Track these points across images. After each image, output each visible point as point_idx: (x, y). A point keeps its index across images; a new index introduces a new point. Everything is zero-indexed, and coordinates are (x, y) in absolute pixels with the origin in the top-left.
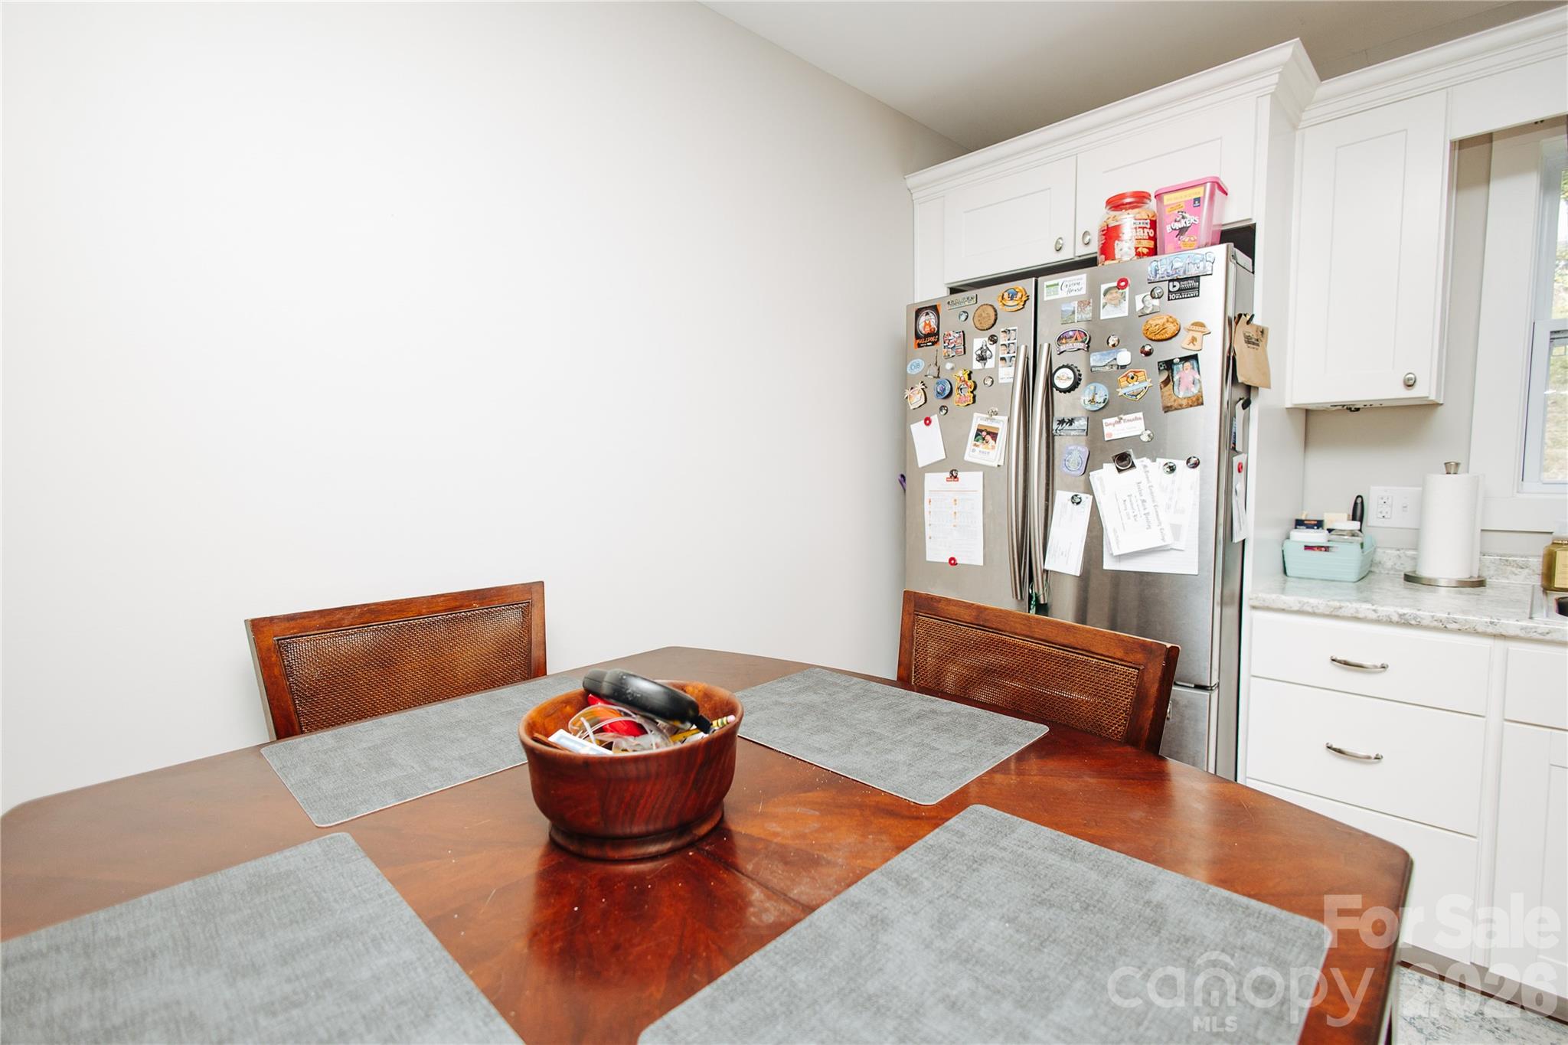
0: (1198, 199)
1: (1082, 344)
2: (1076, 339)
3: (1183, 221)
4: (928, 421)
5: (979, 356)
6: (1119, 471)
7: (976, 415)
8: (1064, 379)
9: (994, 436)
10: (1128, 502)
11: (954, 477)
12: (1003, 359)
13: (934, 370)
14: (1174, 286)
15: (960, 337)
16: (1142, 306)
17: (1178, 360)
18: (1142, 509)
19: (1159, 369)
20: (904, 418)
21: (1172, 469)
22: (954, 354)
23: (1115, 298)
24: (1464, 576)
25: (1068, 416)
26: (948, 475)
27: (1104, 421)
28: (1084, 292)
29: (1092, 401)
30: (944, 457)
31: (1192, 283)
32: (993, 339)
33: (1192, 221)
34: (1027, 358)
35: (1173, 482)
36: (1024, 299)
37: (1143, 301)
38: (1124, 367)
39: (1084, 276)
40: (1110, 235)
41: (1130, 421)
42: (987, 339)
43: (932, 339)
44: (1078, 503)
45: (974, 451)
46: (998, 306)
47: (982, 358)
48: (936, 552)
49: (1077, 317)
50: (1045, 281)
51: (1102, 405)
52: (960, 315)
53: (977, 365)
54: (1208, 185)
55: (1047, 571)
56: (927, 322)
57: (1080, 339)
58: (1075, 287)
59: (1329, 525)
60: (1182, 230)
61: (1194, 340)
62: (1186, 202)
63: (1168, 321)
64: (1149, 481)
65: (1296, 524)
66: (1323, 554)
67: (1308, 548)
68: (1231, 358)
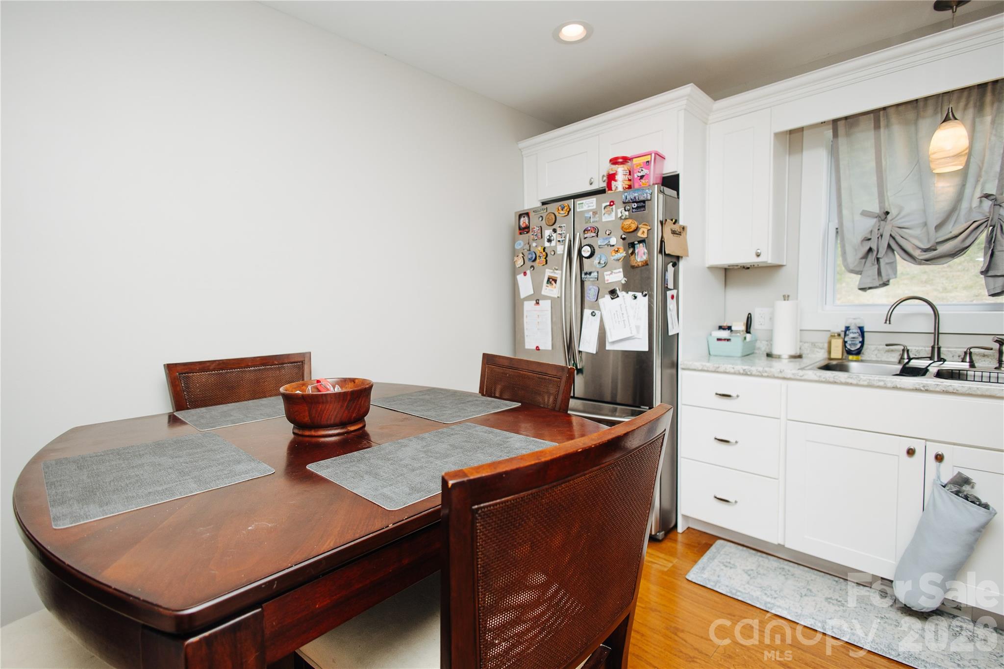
0: (648, 162)
1: (594, 234)
2: (592, 231)
3: (642, 172)
4: (525, 274)
5: (548, 239)
6: (612, 299)
7: (547, 270)
8: (586, 251)
9: (555, 281)
10: (616, 315)
11: (538, 303)
12: (559, 241)
13: (527, 247)
14: (635, 205)
15: (539, 230)
16: (621, 215)
17: (637, 242)
18: (622, 318)
19: (629, 247)
20: (514, 272)
21: (635, 297)
22: (536, 238)
23: (608, 211)
24: (793, 353)
25: (589, 271)
26: (535, 302)
27: (605, 273)
28: (595, 207)
29: (599, 263)
30: (533, 293)
31: (642, 204)
32: (555, 231)
33: (646, 172)
34: (570, 241)
35: (636, 304)
36: (568, 210)
37: (621, 213)
38: (613, 246)
39: (595, 199)
40: (611, 177)
41: (616, 273)
42: (551, 231)
43: (527, 230)
44: (594, 316)
45: (546, 289)
46: (557, 214)
47: (549, 241)
48: (530, 344)
49: (592, 220)
50: (579, 201)
51: (604, 265)
52: (539, 218)
53: (547, 244)
54: (653, 155)
55: (581, 352)
56: (524, 221)
57: (593, 231)
58: (590, 205)
59: (733, 328)
60: (642, 177)
61: (643, 232)
62: (643, 163)
63: (632, 223)
64: (625, 304)
65: (718, 328)
66: (726, 342)
67: (719, 340)
68: (662, 242)
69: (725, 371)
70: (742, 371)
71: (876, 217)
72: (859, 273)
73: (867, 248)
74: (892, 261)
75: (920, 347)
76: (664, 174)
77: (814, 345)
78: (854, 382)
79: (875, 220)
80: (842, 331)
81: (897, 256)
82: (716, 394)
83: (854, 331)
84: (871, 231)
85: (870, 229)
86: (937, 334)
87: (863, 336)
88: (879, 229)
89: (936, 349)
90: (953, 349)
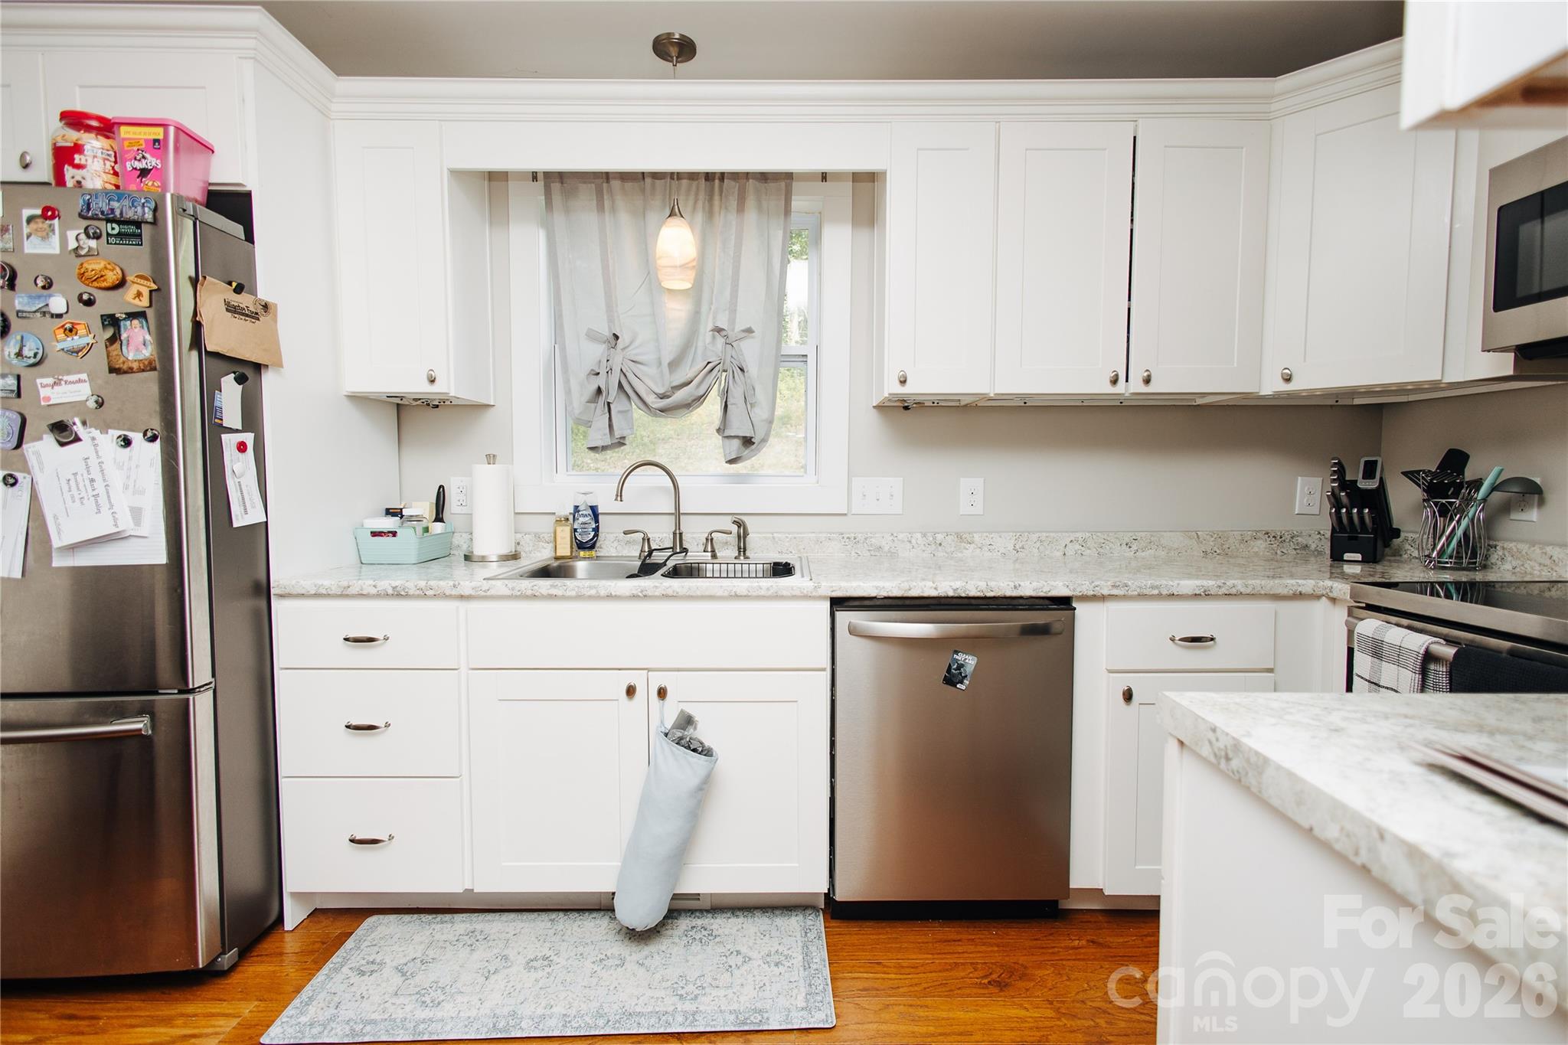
0: (159, 141)
1: (3, 281)
3: (144, 161)
6: (62, 444)
10: (72, 482)
14: (113, 229)
18: (89, 489)
19: (103, 323)
21: (127, 443)
23: (41, 229)
24: (505, 551)
27: (38, 381)
29: (21, 354)
31: (131, 229)
33: (153, 164)
35: (130, 458)
38: (60, 316)
40: (63, 156)
41: (71, 383)
44: (13, 484)
51: (34, 361)
54: (171, 130)
59: (405, 512)
60: (144, 173)
61: (139, 295)
62: (146, 141)
63: (106, 268)
64: (98, 457)
65: (384, 512)
66: (390, 539)
67: (374, 534)
68: (197, 326)
69: (361, 592)
70: (390, 591)
71: (605, 343)
72: (588, 423)
73: (595, 387)
74: (627, 409)
75: (662, 533)
76: (210, 184)
77: (538, 537)
79: (603, 346)
80: (570, 513)
81: (634, 406)
82: (346, 639)
83: (584, 512)
84: (600, 362)
85: (598, 359)
86: (678, 514)
87: (597, 521)
88: (608, 361)
89: (678, 536)
90: (694, 535)
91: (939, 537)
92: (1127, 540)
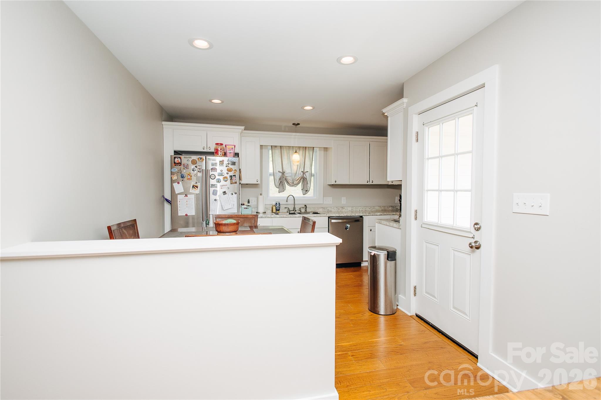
0: (232, 148)
2: (214, 169)
3: (230, 151)
4: (178, 183)
5: (193, 170)
6: (224, 195)
8: (213, 177)
9: (197, 187)
10: (225, 201)
11: (186, 196)
12: (199, 171)
13: (180, 171)
14: (232, 163)
15: (187, 165)
18: (228, 201)
21: (232, 194)
22: (185, 169)
23: (222, 163)
24: (263, 212)
25: (213, 183)
29: (218, 182)
30: (184, 191)
31: (234, 163)
32: (196, 167)
36: (203, 160)
37: (227, 165)
40: (216, 150)
43: (179, 164)
44: (216, 201)
46: (197, 160)
48: (181, 213)
49: (215, 165)
50: (208, 157)
52: (187, 160)
53: (192, 172)
54: (234, 146)
56: (178, 160)
60: (230, 153)
63: (231, 169)
72: (278, 188)
73: (280, 181)
75: (291, 208)
78: (287, 217)
79: (281, 174)
80: (275, 204)
81: (286, 184)
83: (278, 204)
86: (294, 204)
87: (280, 205)
88: (282, 176)
89: (294, 208)
90: (297, 209)
91: (339, 208)
92: (369, 208)
